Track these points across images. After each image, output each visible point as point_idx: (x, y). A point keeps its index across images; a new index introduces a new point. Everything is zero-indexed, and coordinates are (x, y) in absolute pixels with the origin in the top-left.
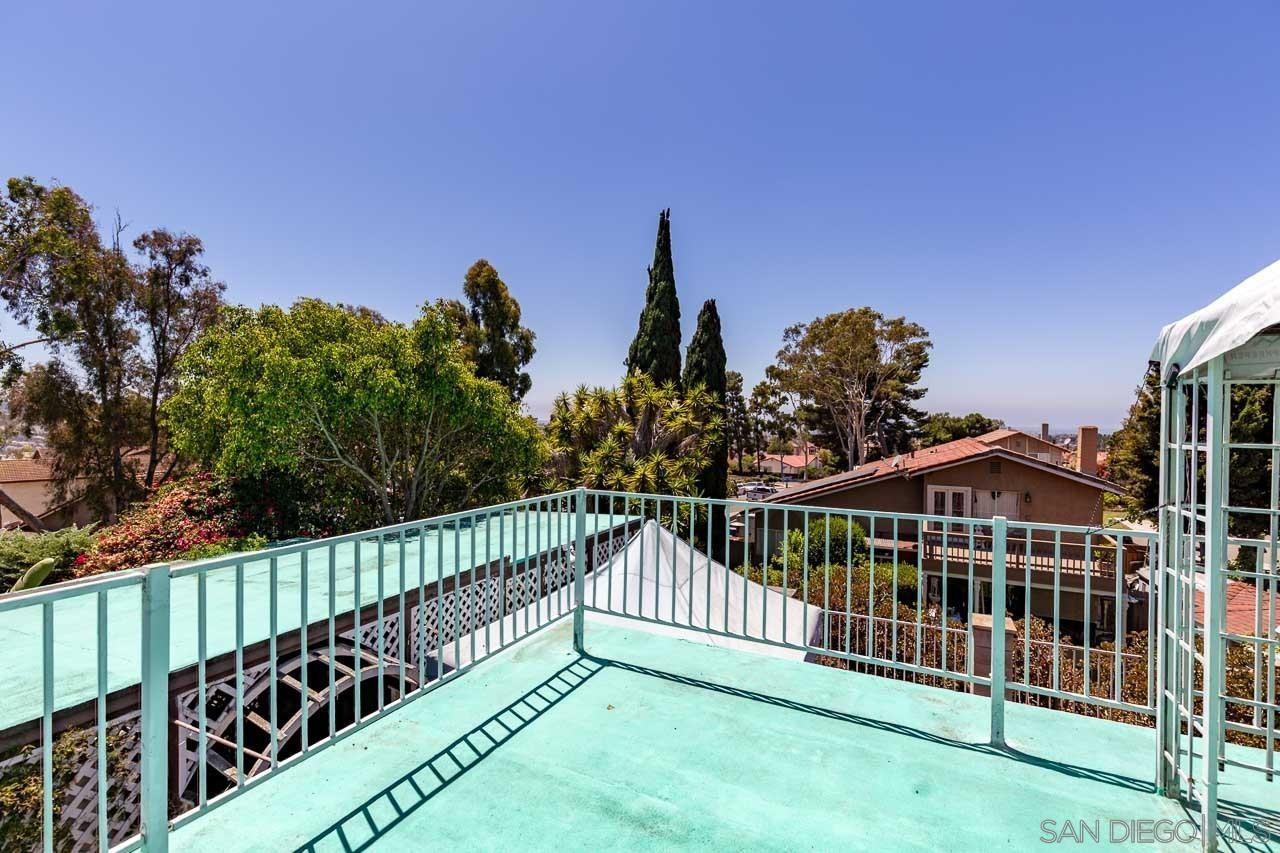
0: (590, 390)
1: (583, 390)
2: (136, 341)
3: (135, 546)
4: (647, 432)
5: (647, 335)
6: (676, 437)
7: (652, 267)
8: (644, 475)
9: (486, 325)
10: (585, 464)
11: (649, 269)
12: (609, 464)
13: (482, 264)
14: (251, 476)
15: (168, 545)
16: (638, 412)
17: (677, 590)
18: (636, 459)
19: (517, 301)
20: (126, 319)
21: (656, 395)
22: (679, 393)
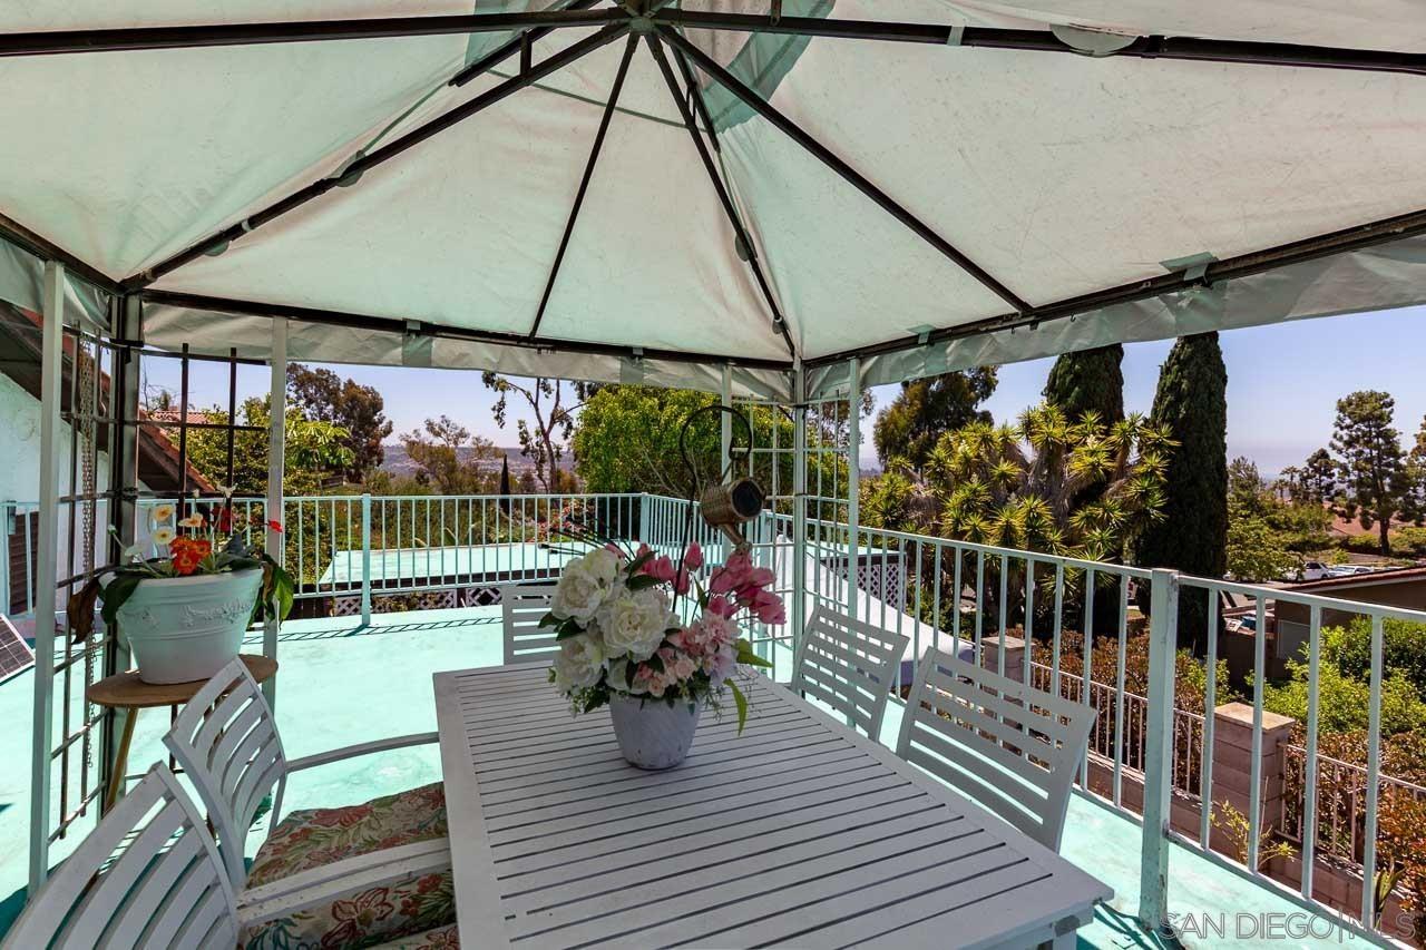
8: (1009, 522)
21: (1059, 430)
22: (1105, 428)
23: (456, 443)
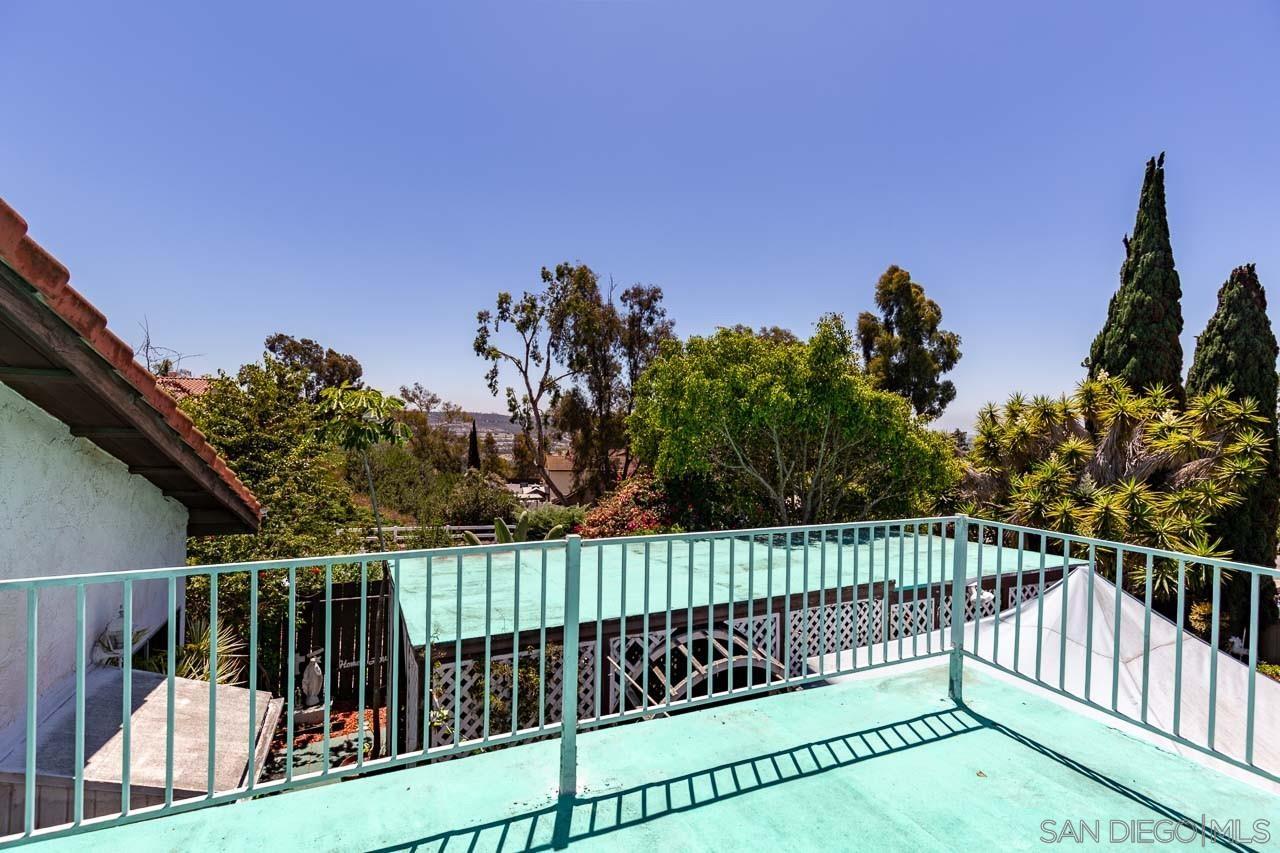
0: (1029, 400)
1: (1018, 400)
2: (619, 370)
3: (605, 524)
4: (1117, 451)
5: (1120, 325)
6: (1168, 462)
7: (1131, 236)
8: (1107, 508)
9: (900, 333)
10: (1019, 490)
11: (1125, 241)
12: (1052, 490)
13: (894, 269)
14: (677, 477)
15: (623, 526)
16: (1102, 427)
17: (1121, 666)
18: (1098, 487)
19: (935, 302)
20: (614, 354)
21: (1132, 405)
22: (1177, 402)
23: (428, 408)
